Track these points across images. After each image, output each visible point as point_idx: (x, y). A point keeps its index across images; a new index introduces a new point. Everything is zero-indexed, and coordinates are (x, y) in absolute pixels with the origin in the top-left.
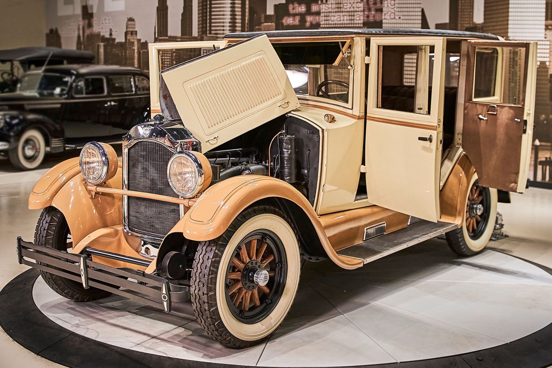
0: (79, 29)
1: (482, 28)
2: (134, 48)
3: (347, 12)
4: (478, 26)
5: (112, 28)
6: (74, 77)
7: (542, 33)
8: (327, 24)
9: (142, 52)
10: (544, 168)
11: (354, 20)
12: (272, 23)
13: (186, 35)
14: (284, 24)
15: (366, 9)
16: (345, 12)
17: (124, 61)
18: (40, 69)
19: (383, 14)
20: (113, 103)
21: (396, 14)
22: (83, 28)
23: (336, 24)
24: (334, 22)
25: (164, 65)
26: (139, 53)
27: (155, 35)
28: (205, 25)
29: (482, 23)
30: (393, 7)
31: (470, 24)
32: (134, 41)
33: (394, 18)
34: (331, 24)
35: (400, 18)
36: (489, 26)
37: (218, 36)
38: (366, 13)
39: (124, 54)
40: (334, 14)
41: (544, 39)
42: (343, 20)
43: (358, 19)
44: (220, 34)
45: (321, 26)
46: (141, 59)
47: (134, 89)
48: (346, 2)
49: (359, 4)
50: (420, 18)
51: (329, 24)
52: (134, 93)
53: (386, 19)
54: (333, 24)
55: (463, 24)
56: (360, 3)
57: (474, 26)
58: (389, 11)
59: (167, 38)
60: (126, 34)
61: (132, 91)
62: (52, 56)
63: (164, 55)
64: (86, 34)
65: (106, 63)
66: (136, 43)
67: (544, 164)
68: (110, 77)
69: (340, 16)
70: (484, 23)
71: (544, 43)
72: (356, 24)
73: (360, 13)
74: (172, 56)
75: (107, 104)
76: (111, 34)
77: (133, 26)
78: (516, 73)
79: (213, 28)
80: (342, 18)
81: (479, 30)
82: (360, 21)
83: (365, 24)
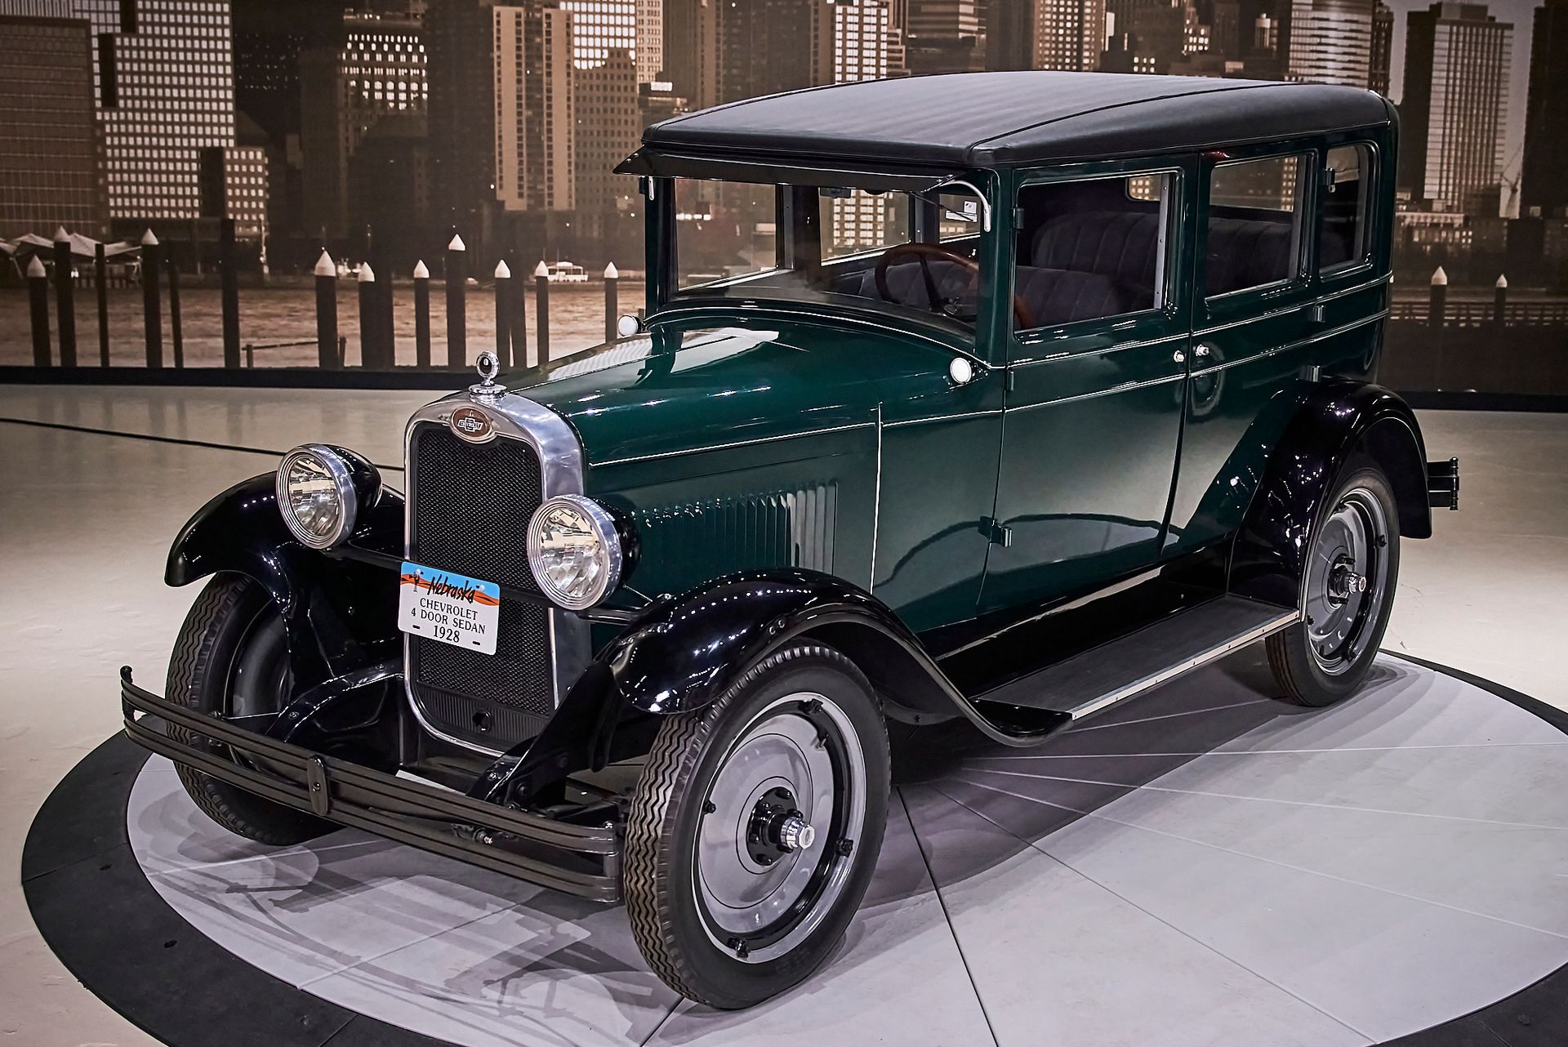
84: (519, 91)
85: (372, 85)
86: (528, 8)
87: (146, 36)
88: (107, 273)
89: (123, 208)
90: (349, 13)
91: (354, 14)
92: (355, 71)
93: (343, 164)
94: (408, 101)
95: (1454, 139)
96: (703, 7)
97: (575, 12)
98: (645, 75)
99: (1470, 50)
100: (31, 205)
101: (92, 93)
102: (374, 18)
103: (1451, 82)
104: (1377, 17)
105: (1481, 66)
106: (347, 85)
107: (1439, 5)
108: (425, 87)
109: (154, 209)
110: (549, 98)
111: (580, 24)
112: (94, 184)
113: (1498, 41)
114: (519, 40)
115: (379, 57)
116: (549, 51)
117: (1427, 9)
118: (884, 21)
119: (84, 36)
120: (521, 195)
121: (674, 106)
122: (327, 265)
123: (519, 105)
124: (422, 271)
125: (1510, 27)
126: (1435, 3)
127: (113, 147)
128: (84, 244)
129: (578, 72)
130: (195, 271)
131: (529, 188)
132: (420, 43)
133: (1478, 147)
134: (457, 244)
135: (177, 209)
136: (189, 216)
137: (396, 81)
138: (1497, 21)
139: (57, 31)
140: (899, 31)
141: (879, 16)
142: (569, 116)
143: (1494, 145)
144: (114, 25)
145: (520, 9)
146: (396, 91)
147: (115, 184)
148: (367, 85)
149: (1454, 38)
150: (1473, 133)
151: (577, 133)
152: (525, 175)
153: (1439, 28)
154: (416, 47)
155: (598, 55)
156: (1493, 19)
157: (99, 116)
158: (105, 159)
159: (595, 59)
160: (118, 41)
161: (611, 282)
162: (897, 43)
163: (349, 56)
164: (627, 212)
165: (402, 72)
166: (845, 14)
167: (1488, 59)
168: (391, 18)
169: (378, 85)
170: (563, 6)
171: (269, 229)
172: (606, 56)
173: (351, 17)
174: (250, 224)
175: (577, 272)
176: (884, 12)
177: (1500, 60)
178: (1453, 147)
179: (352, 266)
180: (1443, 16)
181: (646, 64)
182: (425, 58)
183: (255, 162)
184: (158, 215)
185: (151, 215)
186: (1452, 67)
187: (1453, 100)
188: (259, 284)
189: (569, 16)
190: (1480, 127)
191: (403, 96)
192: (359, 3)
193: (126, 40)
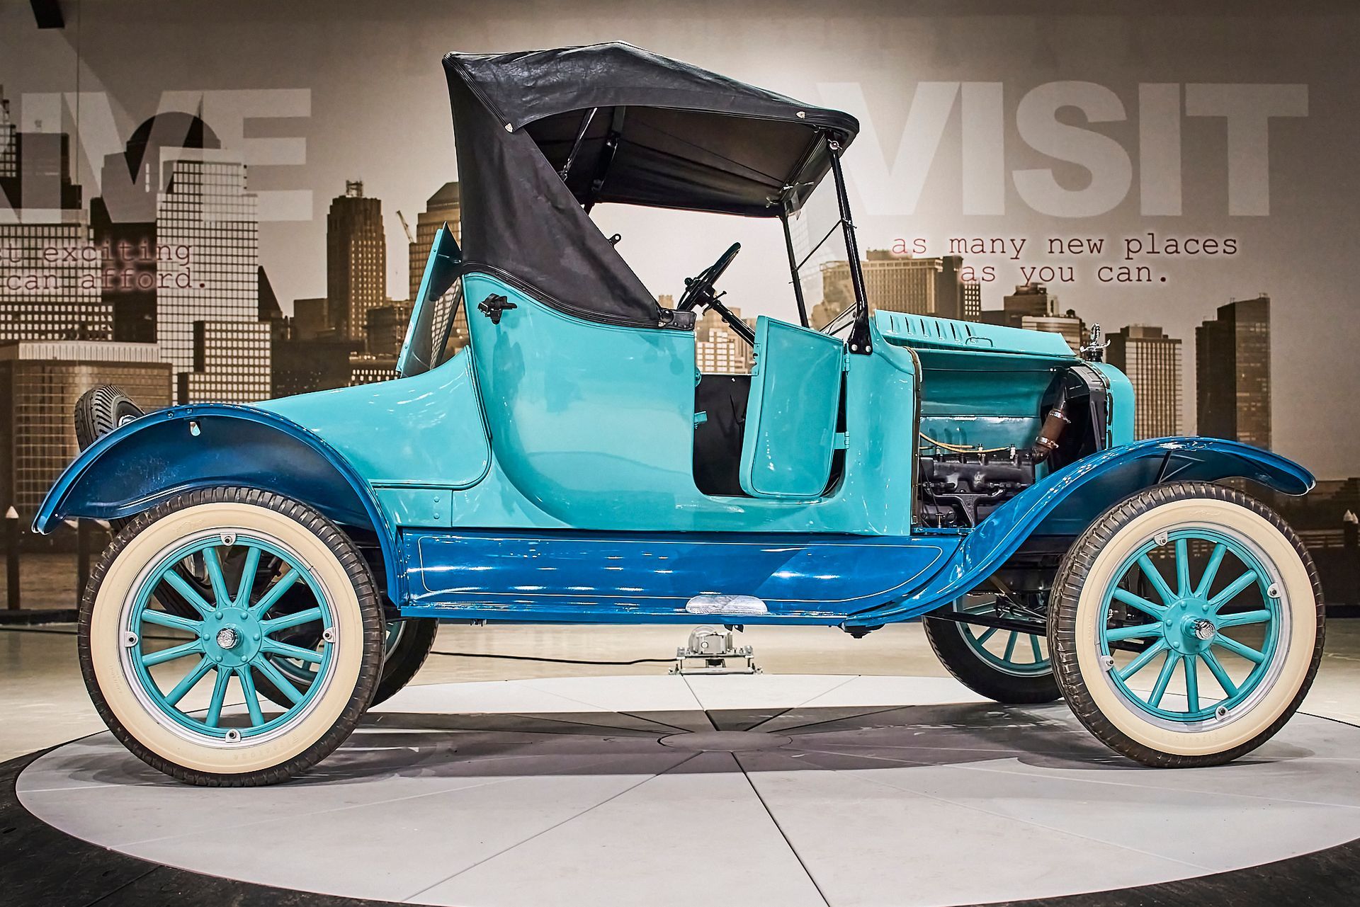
1: (407, 310)
3: (56, 268)
4: (399, 305)
11: (76, 287)
15: (110, 264)
16: (50, 268)
19: (159, 277)
21: (191, 278)
23: (23, 296)
24: (19, 292)
29: (405, 300)
30: (186, 260)
31: (377, 301)
33: (189, 284)
34: (9, 296)
35: (202, 285)
38: (110, 272)
40: (19, 273)
42: (46, 288)
43: (86, 285)
48: (53, 245)
49: (92, 251)
50: (256, 286)
51: (3, 296)
53: (168, 287)
54: (16, 296)
55: (362, 301)
56: (94, 249)
57: (387, 306)
58: (172, 271)
69: (36, 277)
72: (83, 296)
73: (93, 272)
80: (41, 282)
81: (400, 314)
82: (93, 291)
83: (106, 297)
87: (211, 374)
90: (354, 356)
91: (357, 356)
95: (1145, 423)
99: (1152, 359)
102: (371, 358)
103: (1140, 382)
104: (1084, 338)
105: (1161, 369)
107: (1127, 328)
113: (1172, 352)
117: (1119, 332)
118: (732, 352)
119: (167, 374)
125: (1179, 341)
126: (1124, 327)
133: (1164, 427)
138: (1170, 338)
139: (149, 371)
140: (743, 359)
141: (728, 349)
143: (1175, 425)
149: (1140, 350)
150: (1159, 418)
153: (1128, 344)
156: (1167, 336)
160: (191, 378)
162: (741, 367)
166: (704, 348)
167: (1165, 365)
168: (384, 358)
173: (355, 358)
176: (732, 345)
177: (1174, 365)
178: (1146, 428)
180: (1131, 336)
186: (1140, 372)
187: (1143, 394)
190: (1164, 413)
192: (359, 347)
193: (197, 377)
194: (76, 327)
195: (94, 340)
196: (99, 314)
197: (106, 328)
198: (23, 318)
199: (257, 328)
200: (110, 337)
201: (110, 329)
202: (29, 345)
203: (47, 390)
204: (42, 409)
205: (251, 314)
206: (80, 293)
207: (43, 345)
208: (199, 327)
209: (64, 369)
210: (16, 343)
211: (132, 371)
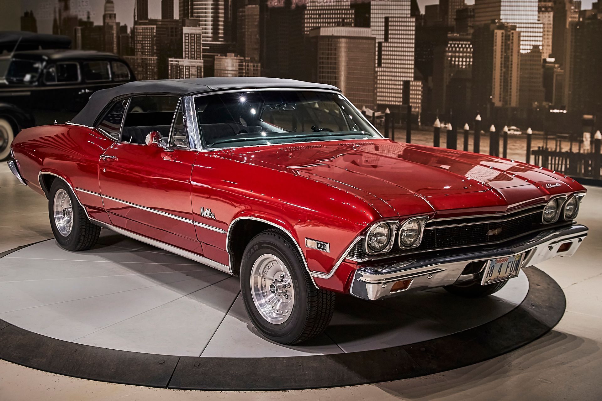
0: (55, 12)
1: (473, 10)
2: (113, 32)
4: (470, 7)
5: (89, 10)
6: (44, 63)
7: (535, 15)
8: (313, 6)
9: (121, 36)
10: (537, 158)
11: (341, 1)
12: (256, 5)
13: (167, 18)
14: (269, 6)
17: (102, 46)
18: (9, 55)
20: (87, 91)
22: (60, 11)
23: (322, 6)
24: (321, 4)
25: (144, 50)
26: (118, 38)
27: (135, 18)
28: (186, 8)
29: (473, 5)
31: (461, 5)
32: (113, 24)
34: (317, 6)
36: (480, 8)
37: (201, 19)
39: (102, 39)
41: (536, 22)
43: (345, 0)
44: (202, 17)
45: (307, 8)
46: (121, 44)
47: (110, 76)
51: (315, 6)
52: (110, 79)
53: (375, 1)
54: (320, 6)
55: (454, 5)
57: (465, 8)
59: (147, 21)
60: (104, 17)
61: (108, 78)
62: (21, 41)
63: (144, 39)
64: (62, 18)
65: (84, 48)
66: (115, 27)
67: (536, 153)
68: (85, 63)
70: (476, 4)
71: (537, 26)
72: (343, 6)
74: (152, 41)
75: (81, 91)
76: (88, 18)
77: (112, 9)
78: (508, 57)
79: (195, 11)
81: (471, 12)
82: (347, 3)
83: (352, 6)
84: (501, 61)
85: (455, 59)
86: (506, 31)
87: (391, 42)
88: (375, 122)
89: (381, 100)
90: (450, 34)
92: (450, 54)
93: (445, 88)
94: (466, 65)
96: (567, 29)
97: (521, 32)
98: (545, 56)
100: (356, 98)
101: (375, 62)
102: (457, 35)
106: (447, 59)
108: (471, 60)
109: (389, 101)
110: (511, 64)
111: (523, 36)
112: (373, 92)
114: (502, 42)
115: (458, 49)
116: (512, 46)
119: (374, 42)
120: (500, 101)
121: (554, 67)
122: (438, 123)
123: (501, 67)
124: (467, 127)
127: (379, 80)
128: (370, 113)
129: (522, 54)
130: (399, 123)
131: (504, 98)
132: (471, 44)
134: (479, 118)
135: (395, 101)
136: (399, 104)
137: (463, 57)
139: (367, 41)
142: (518, 71)
144: (382, 39)
145: (503, 31)
146: (462, 61)
147: (379, 92)
148: (453, 59)
151: (520, 77)
152: (502, 93)
154: (469, 45)
155: (529, 48)
157: (376, 69)
158: (377, 83)
159: (527, 49)
160: (383, 44)
161: (529, 135)
163: (449, 49)
164: (536, 108)
165: (465, 54)
168: (463, 35)
169: (457, 59)
170: (518, 30)
171: (422, 109)
172: (532, 47)
174: (416, 108)
175: (517, 131)
179: (445, 124)
181: (545, 51)
182: (472, 50)
183: (419, 86)
184: (390, 103)
185: (388, 103)
188: (417, 129)
189: (519, 33)
191: (464, 63)
192: (452, 30)
193: (385, 44)
194: (341, 20)
195: (347, 26)
196: (349, 14)
197: (351, 21)
198: (322, 16)
199: (410, 20)
200: (353, 25)
201: (353, 21)
202: (324, 29)
203: (330, 49)
204: (328, 58)
205: (408, 13)
206: (342, 4)
207: (329, 29)
208: (387, 19)
209: (336, 40)
210: (319, 28)
211: (361, 41)
